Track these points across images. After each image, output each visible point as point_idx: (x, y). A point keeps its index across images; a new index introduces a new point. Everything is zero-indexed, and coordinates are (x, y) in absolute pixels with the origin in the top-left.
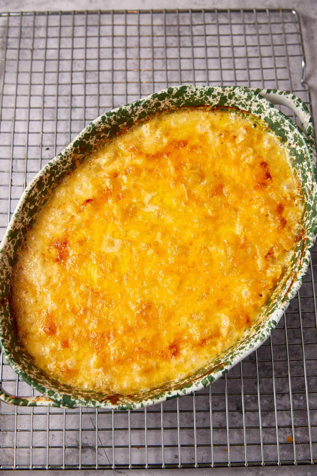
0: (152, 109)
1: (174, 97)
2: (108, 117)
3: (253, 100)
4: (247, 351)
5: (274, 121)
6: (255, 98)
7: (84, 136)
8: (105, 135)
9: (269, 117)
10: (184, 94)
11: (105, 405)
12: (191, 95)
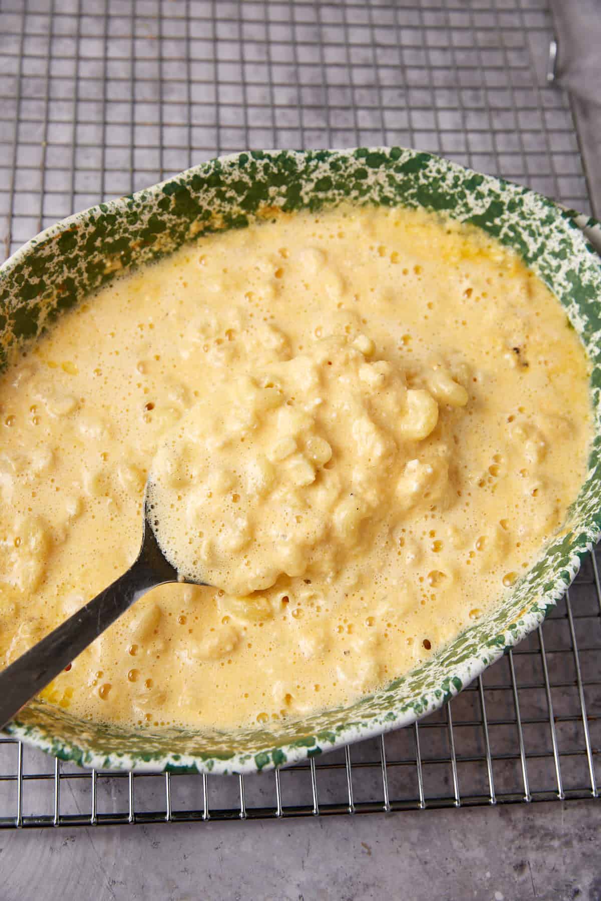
0: (346, 180)
1: (399, 170)
2: (254, 160)
3: (556, 228)
4: (377, 724)
5: (585, 282)
6: (561, 223)
7: (191, 179)
8: (236, 195)
9: (577, 271)
10: (421, 171)
12: (435, 179)
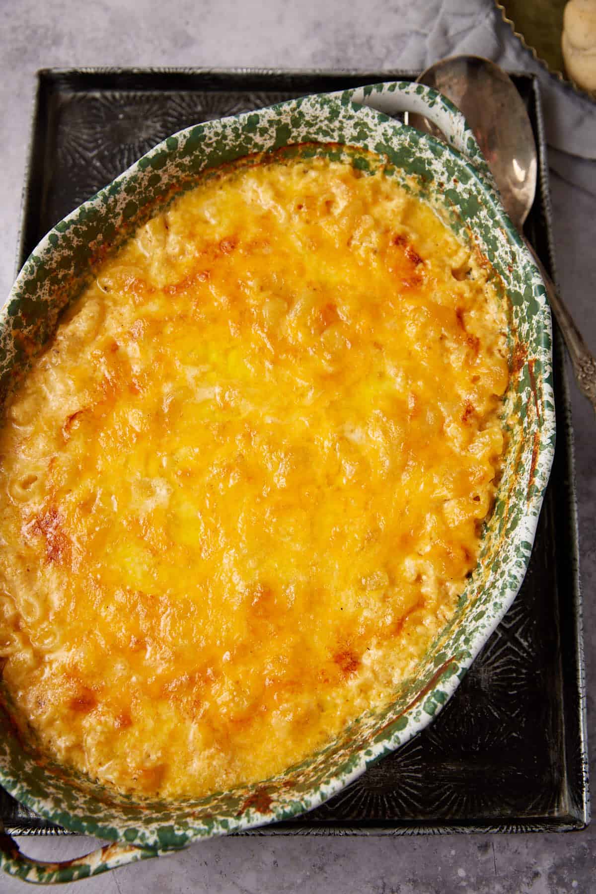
0: (145, 193)
1: (182, 156)
2: (63, 234)
3: (344, 117)
4: (492, 619)
5: (396, 148)
6: (346, 111)
7: (24, 287)
8: (67, 271)
9: (384, 142)
10: (202, 143)
11: (249, 821)
12: (217, 142)
